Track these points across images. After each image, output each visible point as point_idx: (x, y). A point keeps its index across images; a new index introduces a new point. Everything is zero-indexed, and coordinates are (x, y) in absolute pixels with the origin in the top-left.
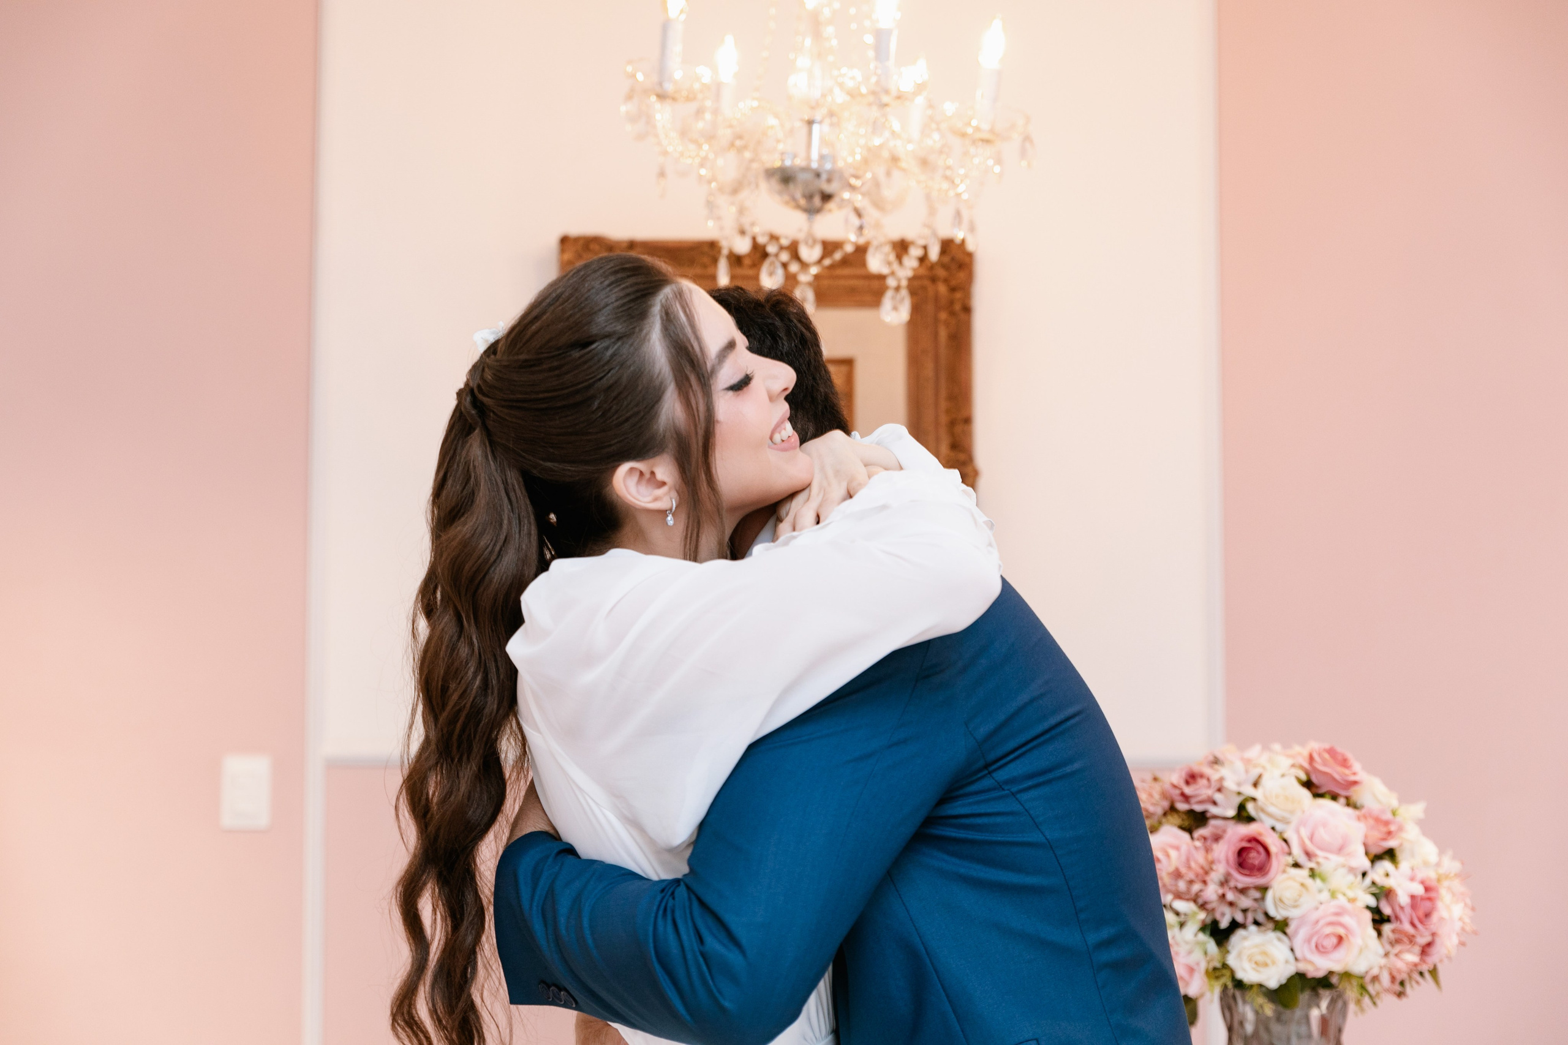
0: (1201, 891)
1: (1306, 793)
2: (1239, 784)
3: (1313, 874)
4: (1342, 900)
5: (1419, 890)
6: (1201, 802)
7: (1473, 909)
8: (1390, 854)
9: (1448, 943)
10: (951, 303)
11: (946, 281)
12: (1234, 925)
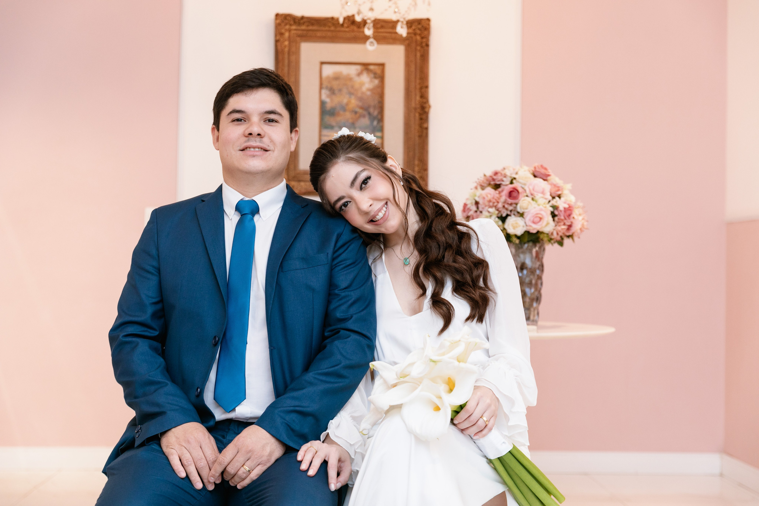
0: (496, 205)
1: (532, 177)
2: (511, 174)
3: (533, 199)
4: (541, 207)
5: (566, 206)
6: (498, 181)
7: (587, 221)
8: (559, 196)
9: (577, 227)
10: (422, 43)
11: (420, 35)
12: (508, 215)
